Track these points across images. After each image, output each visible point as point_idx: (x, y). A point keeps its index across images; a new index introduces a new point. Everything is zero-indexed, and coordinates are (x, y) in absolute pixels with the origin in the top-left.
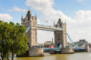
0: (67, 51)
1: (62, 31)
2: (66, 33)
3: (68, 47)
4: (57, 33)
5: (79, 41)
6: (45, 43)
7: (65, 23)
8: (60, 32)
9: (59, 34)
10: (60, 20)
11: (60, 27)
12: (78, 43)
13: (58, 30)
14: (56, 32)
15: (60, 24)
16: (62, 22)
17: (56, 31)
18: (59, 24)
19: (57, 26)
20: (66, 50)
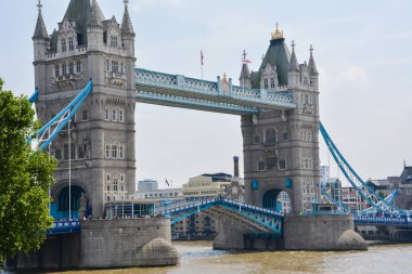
0: (319, 234)
1: (289, 112)
2: (316, 122)
3: (329, 209)
4: (263, 122)
5: (399, 175)
6: (192, 182)
7: (311, 60)
8: (277, 120)
9: (270, 133)
10: (277, 42)
11: (278, 89)
12: (396, 186)
13: (266, 106)
14: (255, 121)
15: (278, 71)
16: (293, 56)
17: (254, 110)
18: (270, 71)
19: (262, 84)
20: (313, 229)
